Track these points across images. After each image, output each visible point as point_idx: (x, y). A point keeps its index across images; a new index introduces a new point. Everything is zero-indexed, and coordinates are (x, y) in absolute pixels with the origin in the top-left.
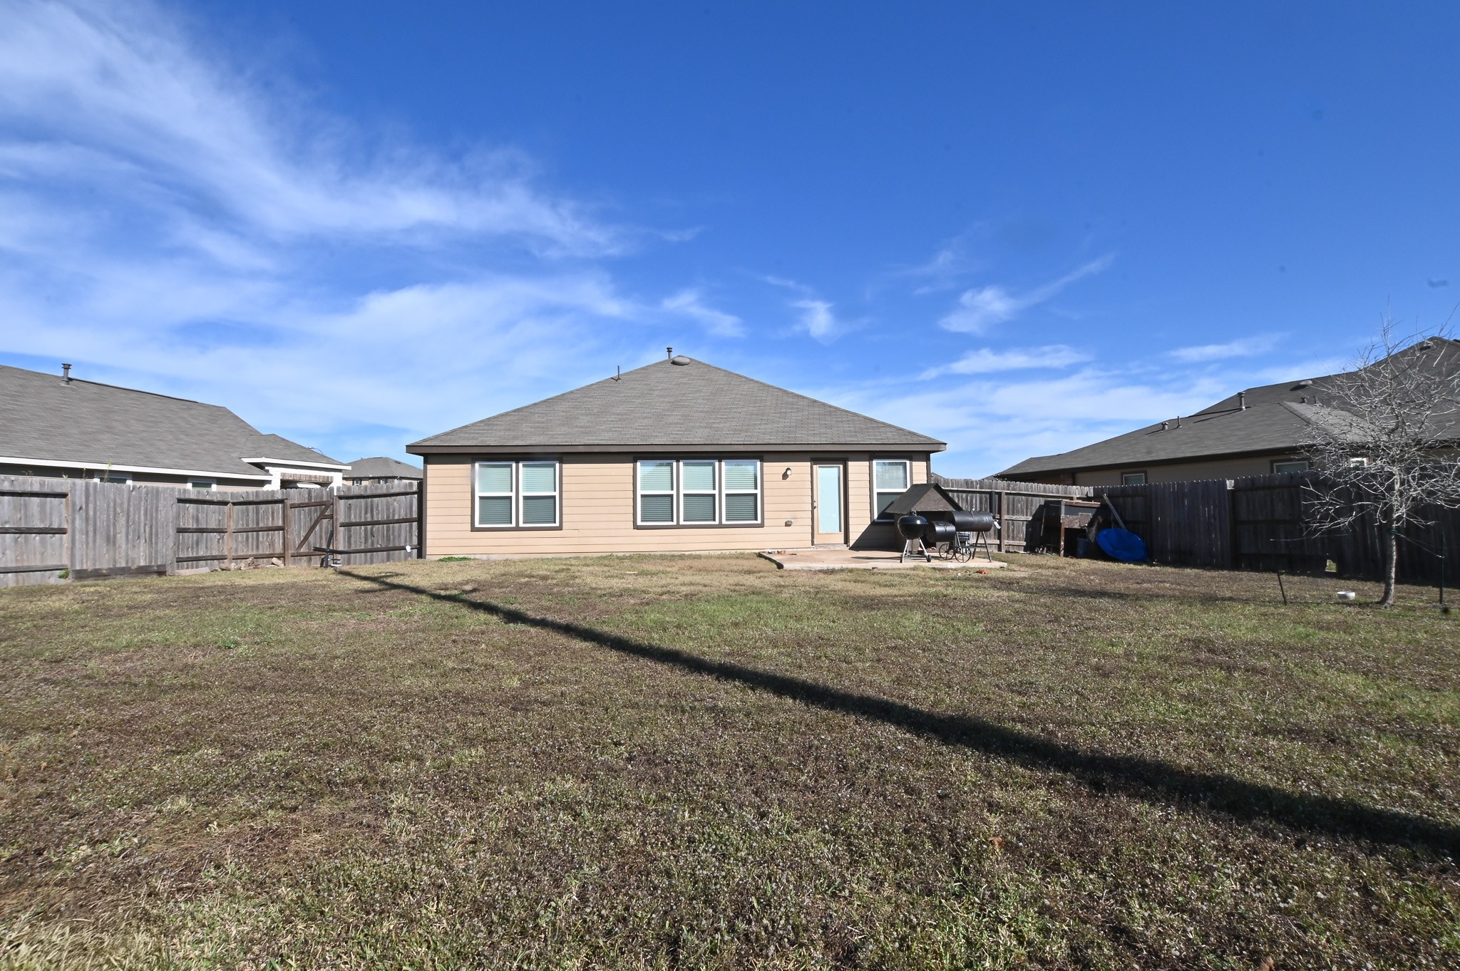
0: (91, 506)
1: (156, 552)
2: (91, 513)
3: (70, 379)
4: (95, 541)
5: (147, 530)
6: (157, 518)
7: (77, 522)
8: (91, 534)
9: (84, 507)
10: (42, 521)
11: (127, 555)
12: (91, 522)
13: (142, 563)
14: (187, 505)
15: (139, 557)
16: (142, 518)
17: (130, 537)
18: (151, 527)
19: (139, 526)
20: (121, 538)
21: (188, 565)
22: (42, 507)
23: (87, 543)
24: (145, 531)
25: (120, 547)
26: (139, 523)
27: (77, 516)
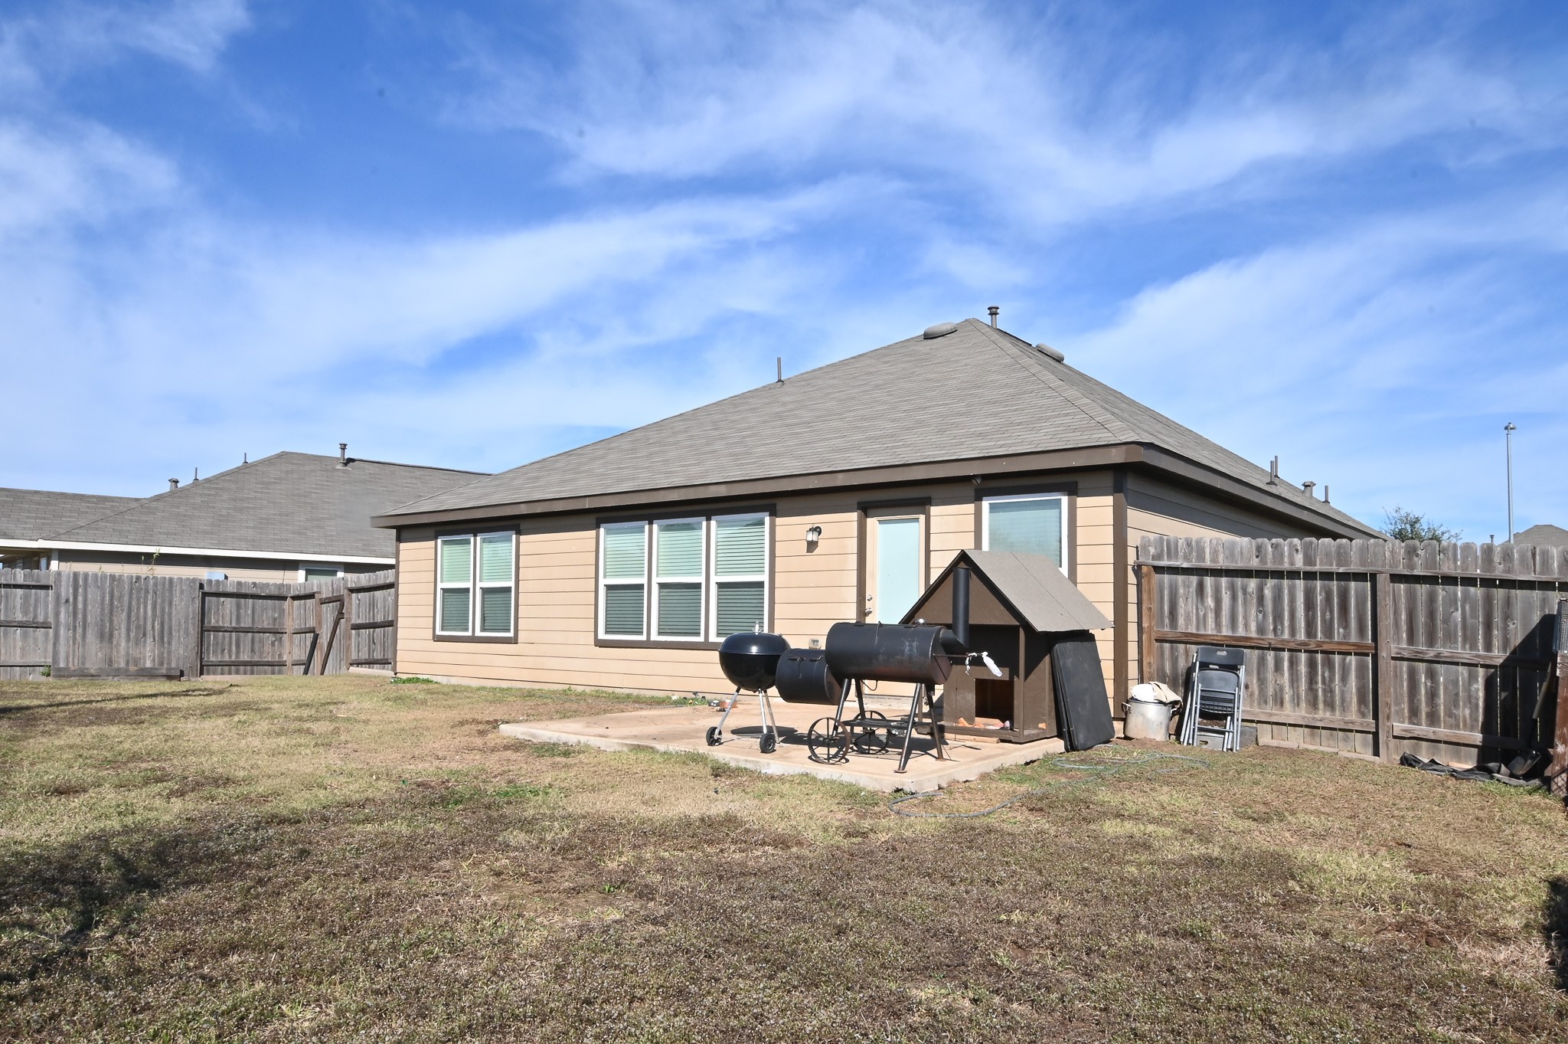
0: (80, 599)
1: (169, 652)
2: (80, 606)
3: (350, 460)
4: (84, 636)
5: (157, 627)
6: (170, 614)
7: (62, 616)
8: (79, 630)
9: (71, 600)
10: (25, 613)
11: (128, 653)
12: (80, 616)
13: (148, 664)
14: (222, 599)
15: (144, 658)
16: (149, 613)
17: (132, 635)
18: (162, 624)
19: (145, 623)
20: (121, 635)
21: (222, 670)
22: (26, 598)
23: (75, 639)
24: (153, 627)
25: (118, 644)
26: (145, 619)
27: (63, 610)
